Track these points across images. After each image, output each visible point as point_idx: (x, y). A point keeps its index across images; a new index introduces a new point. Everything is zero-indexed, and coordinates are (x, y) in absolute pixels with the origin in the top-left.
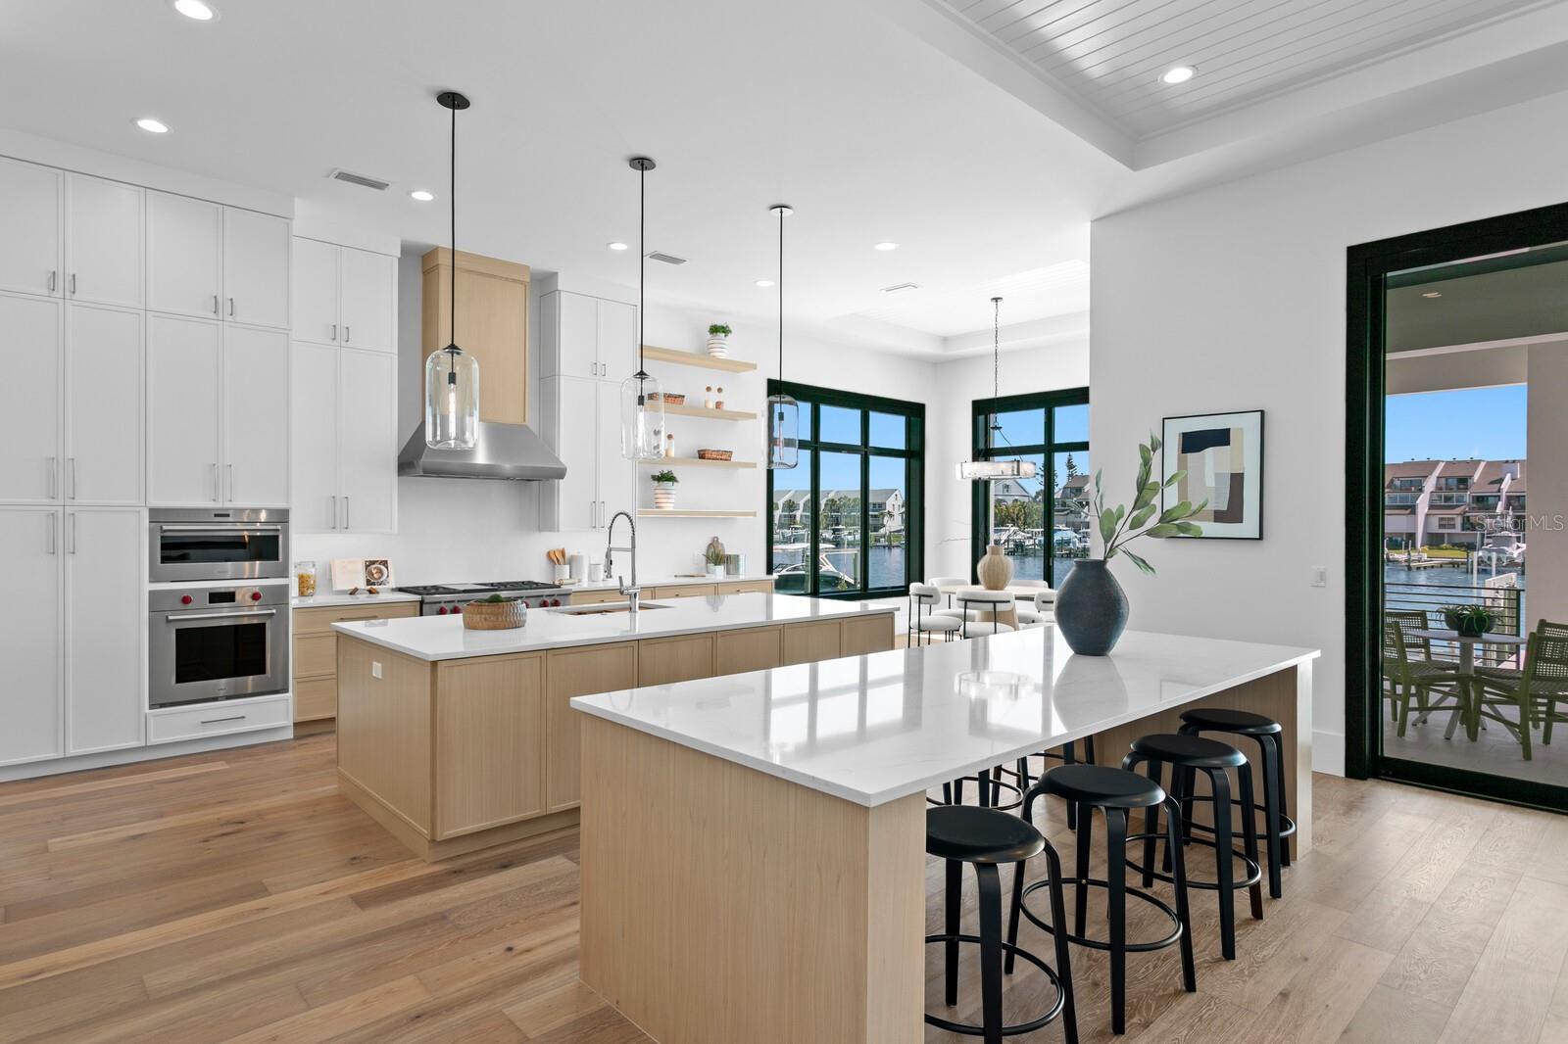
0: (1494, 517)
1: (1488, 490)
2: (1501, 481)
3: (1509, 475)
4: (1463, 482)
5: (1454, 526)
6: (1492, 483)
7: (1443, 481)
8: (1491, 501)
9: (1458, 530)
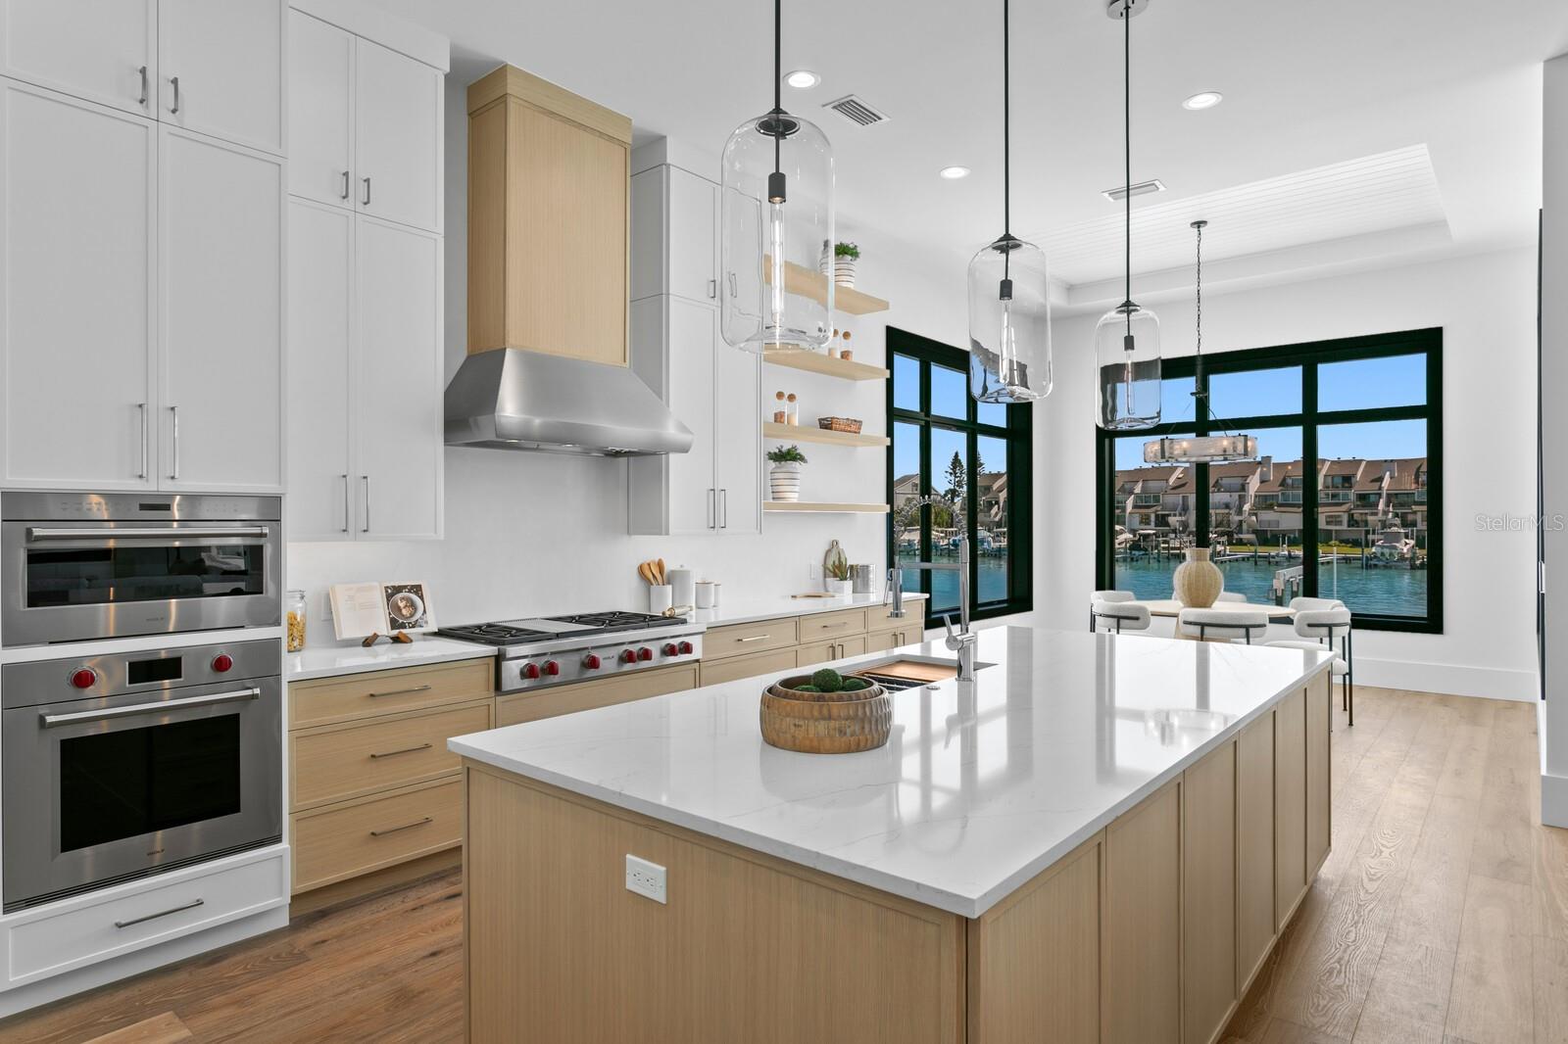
0: (1376, 514)
1: (1371, 488)
2: (1380, 479)
3: (1388, 473)
4: (1347, 480)
5: (1340, 523)
6: (1373, 481)
7: (1329, 479)
8: (1372, 498)
9: (1345, 527)
